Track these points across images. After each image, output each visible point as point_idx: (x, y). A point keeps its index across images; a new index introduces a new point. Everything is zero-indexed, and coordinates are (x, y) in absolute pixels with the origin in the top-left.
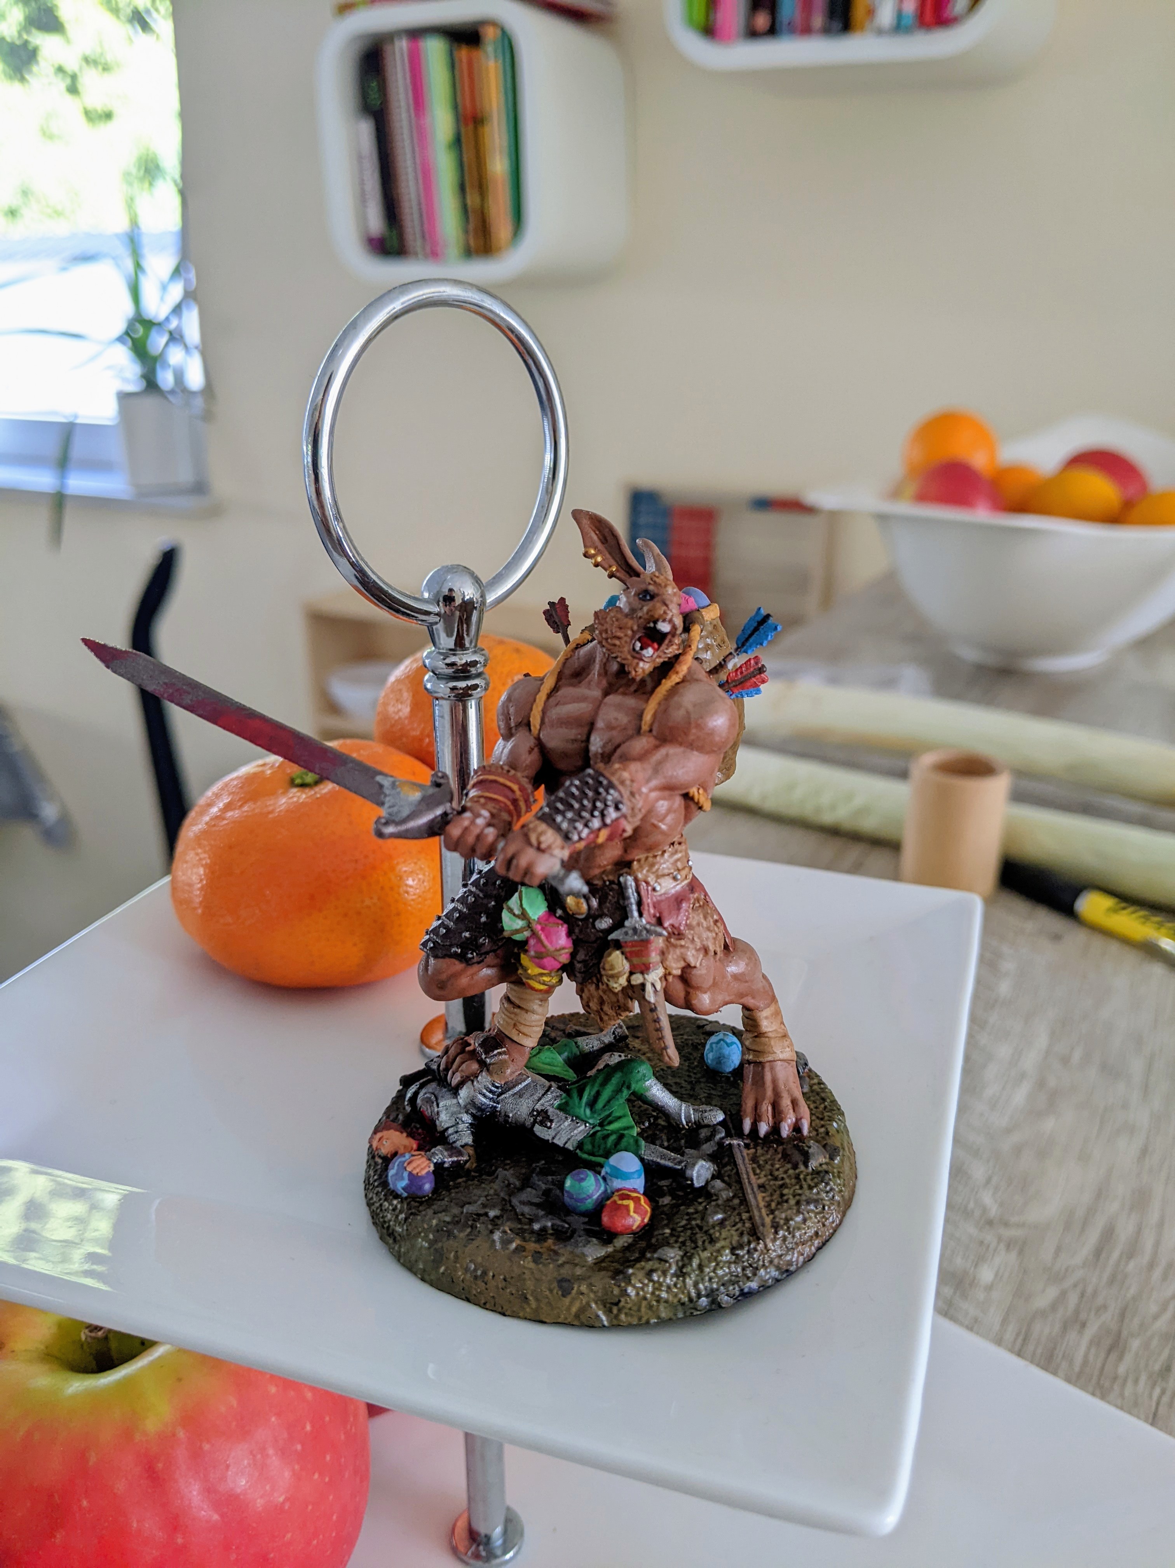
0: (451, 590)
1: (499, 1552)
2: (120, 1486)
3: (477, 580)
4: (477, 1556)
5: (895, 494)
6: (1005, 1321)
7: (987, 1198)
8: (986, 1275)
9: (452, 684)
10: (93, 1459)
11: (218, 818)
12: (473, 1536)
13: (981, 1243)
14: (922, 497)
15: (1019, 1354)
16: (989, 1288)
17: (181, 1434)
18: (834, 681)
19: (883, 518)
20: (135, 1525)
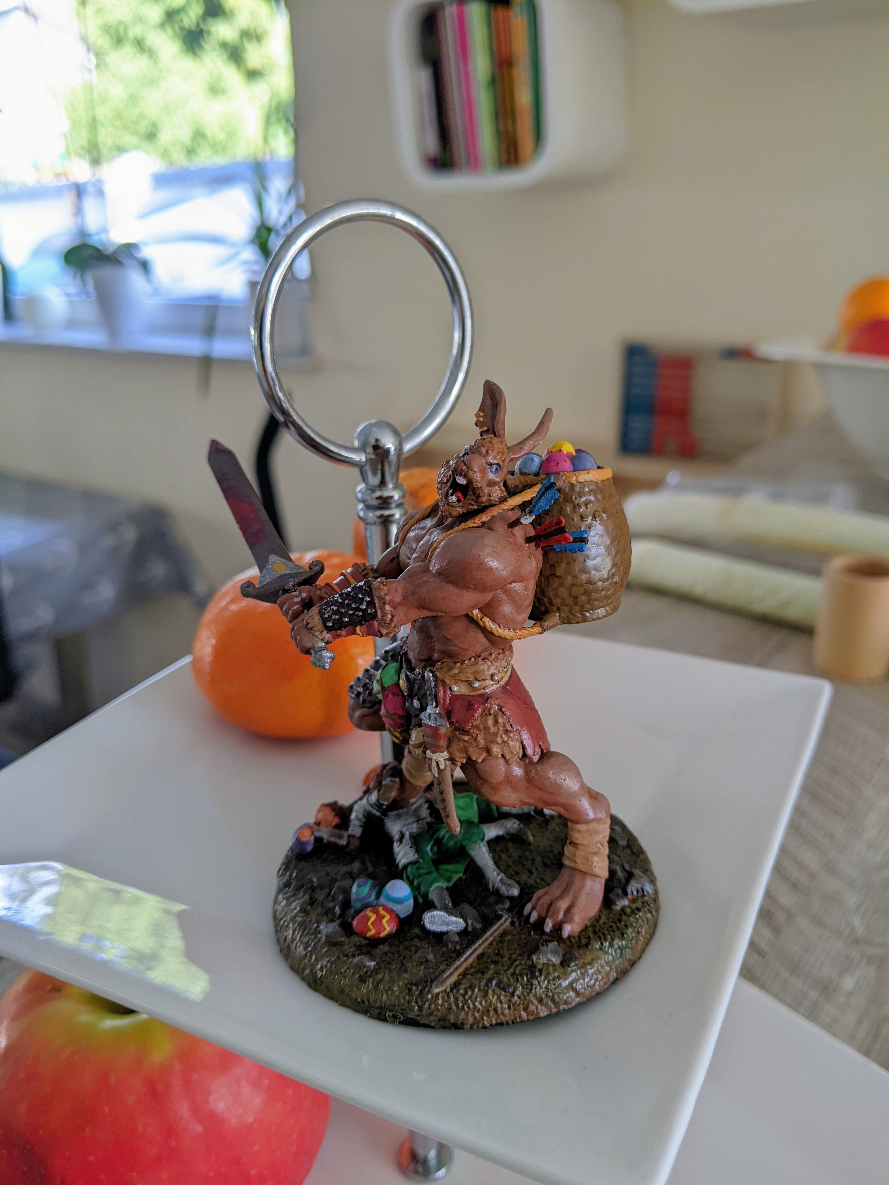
0: (377, 440)
1: (433, 1169)
2: (131, 1100)
3: (396, 433)
4: (416, 1172)
5: (830, 346)
6: (859, 1022)
7: (857, 922)
8: (848, 983)
9: (379, 513)
10: (113, 1079)
11: (225, 609)
12: (414, 1156)
13: (847, 957)
14: (855, 348)
15: (867, 1052)
16: (850, 994)
17: (177, 1067)
18: (777, 497)
19: (820, 367)
20: (140, 1128)
